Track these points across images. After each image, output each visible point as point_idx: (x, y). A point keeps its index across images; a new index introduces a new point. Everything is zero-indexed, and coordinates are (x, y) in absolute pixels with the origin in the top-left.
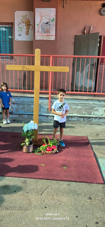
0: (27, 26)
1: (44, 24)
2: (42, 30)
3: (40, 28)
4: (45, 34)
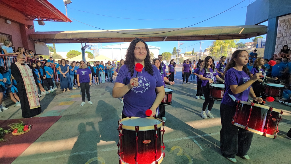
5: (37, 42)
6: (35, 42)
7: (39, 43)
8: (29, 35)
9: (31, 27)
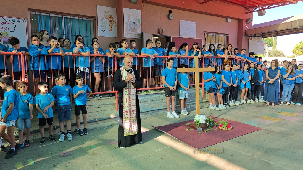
0: (110, 22)
1: (131, 24)
2: (130, 28)
3: (128, 26)
4: (132, 33)
5: (252, 37)
6: (251, 38)
7: (255, 38)
8: (245, 31)
9: (250, 21)
